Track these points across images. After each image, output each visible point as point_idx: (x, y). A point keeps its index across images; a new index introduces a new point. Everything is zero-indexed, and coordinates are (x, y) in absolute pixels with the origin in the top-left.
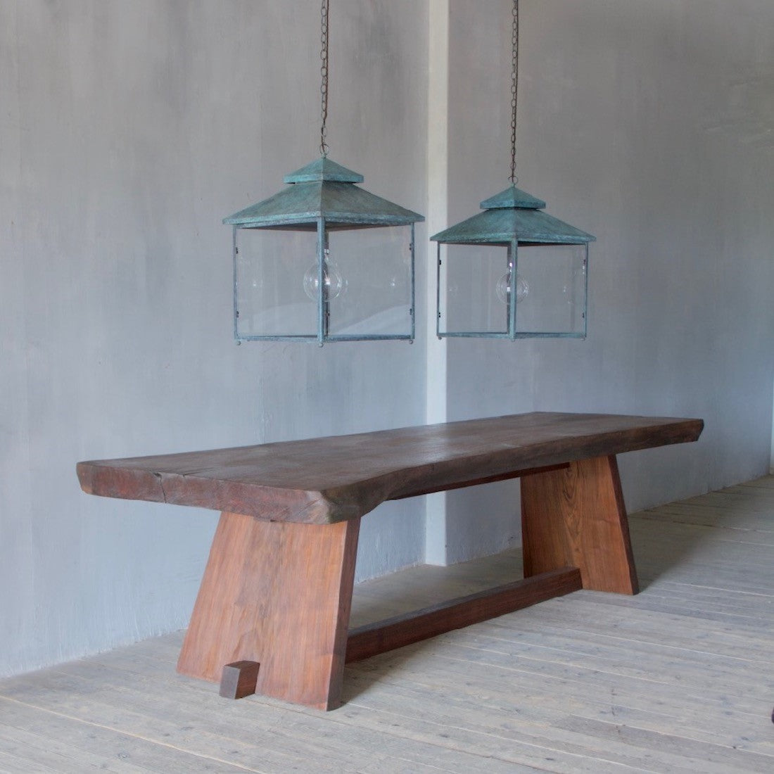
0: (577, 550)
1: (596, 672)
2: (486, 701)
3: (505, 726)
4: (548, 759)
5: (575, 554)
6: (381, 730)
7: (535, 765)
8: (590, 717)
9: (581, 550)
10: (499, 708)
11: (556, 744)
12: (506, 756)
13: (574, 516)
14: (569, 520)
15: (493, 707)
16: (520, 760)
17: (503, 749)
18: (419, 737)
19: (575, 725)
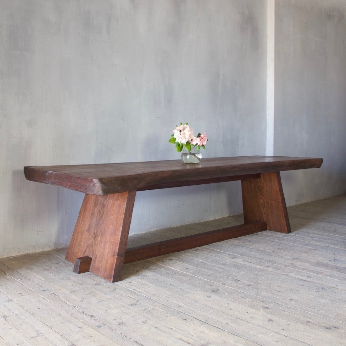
0: (265, 213)
1: (328, 246)
2: (285, 255)
3: (292, 264)
4: (308, 277)
5: (264, 215)
6: (244, 264)
7: (303, 279)
8: (325, 262)
9: (266, 213)
10: (290, 258)
11: (312, 271)
12: (292, 275)
13: (263, 199)
14: (261, 201)
15: (288, 257)
16: (297, 277)
17: (291, 272)
18: (259, 267)
19: (319, 264)
